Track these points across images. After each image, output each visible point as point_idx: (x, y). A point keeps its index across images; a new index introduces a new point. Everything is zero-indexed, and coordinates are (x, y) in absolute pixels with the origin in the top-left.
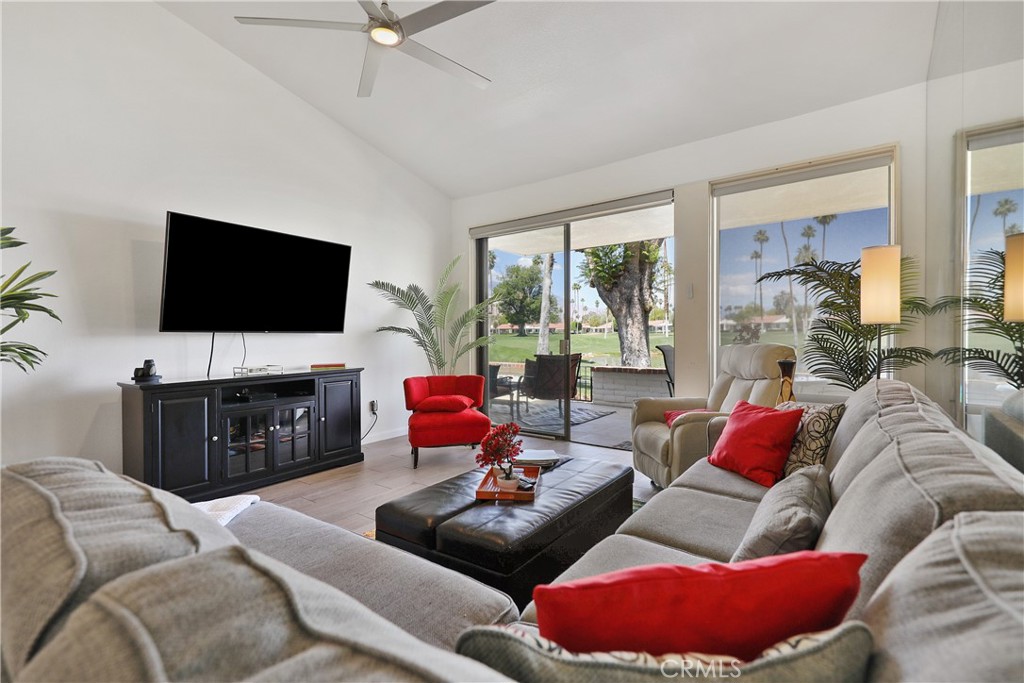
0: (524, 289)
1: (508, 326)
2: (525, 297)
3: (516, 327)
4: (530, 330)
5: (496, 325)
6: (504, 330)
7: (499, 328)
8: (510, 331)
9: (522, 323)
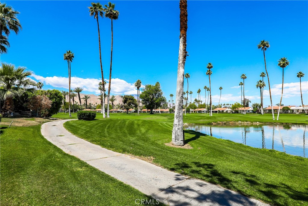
0: (152, 94)
1: (146, 110)
2: (153, 98)
3: (149, 110)
4: (154, 112)
5: (141, 110)
6: (144, 111)
7: (142, 110)
8: (147, 112)
9: (152, 109)
